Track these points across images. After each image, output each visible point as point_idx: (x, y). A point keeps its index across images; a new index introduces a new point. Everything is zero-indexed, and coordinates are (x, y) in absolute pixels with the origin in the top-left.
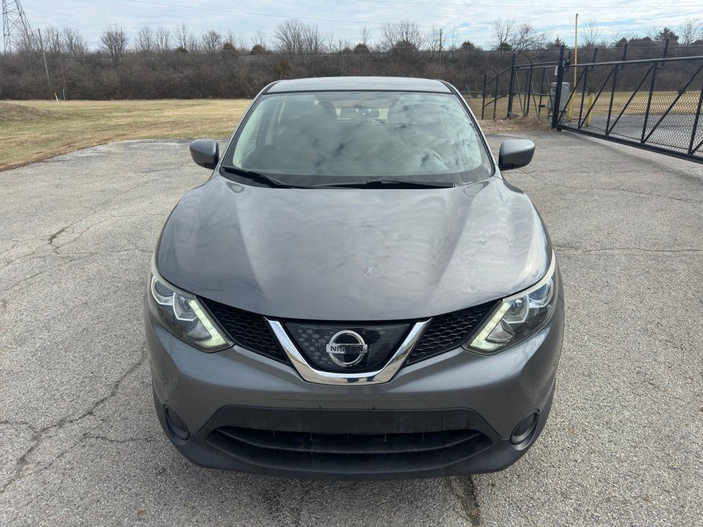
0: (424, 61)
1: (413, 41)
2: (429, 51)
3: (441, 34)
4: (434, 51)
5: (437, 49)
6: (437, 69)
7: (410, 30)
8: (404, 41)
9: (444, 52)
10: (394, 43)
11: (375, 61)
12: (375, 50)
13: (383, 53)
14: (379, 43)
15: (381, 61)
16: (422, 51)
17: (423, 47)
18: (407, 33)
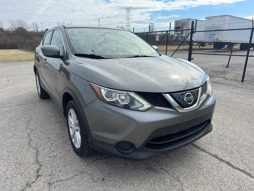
0: (31, 35)
1: (25, 27)
2: (32, 32)
3: (37, 25)
4: (34, 32)
5: (36, 31)
6: (37, 38)
7: (23, 23)
8: (20, 27)
9: (39, 32)
10: (16, 28)
11: (8, 35)
12: (7, 30)
13: (11, 31)
14: (9, 27)
15: (11, 35)
16: (29, 32)
17: (30, 30)
18: (21, 24)
